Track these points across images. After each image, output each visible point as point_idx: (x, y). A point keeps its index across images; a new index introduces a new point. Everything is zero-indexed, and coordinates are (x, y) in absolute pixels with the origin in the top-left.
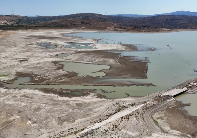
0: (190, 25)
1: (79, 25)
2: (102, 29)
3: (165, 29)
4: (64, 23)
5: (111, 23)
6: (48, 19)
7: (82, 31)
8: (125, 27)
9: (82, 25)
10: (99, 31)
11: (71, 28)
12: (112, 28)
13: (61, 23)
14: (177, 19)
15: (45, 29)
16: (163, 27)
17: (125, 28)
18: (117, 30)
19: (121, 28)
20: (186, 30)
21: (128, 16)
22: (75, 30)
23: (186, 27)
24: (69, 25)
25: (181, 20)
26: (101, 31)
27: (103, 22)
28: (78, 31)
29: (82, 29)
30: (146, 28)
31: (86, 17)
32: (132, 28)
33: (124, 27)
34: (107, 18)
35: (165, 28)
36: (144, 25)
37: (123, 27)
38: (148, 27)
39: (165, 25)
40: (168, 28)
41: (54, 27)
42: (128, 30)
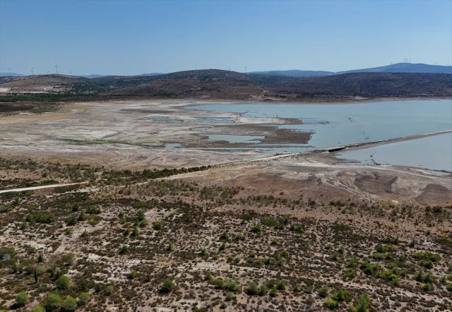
0: (409, 90)
1: (198, 93)
2: (243, 99)
3: (358, 98)
4: (167, 89)
5: (259, 87)
6: (129, 83)
8: (285, 95)
9: (204, 92)
10: (236, 102)
11: (183, 98)
12: (260, 98)
13: (161, 89)
15: (137, 99)
16: (355, 95)
17: (285, 97)
18: (270, 101)
19: (277, 96)
20: (397, 99)
21: (291, 75)
22: (192, 100)
23: (399, 94)
24: (178, 93)
26: (240, 101)
27: (243, 87)
28: (199, 102)
29: (204, 99)
30: (323, 96)
31: (206, 77)
32: (298, 97)
33: (282, 95)
34: (248, 79)
36: (321, 91)
37: (280, 95)
38: (327, 94)
39: (361, 91)
40: (365, 97)
41: (151, 96)
42: (290, 100)
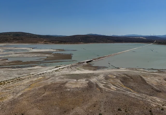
0: (97, 40)
7: (13, 44)
8: (54, 42)
10: (31, 44)
11: (2, 43)
12: (42, 42)
14: (89, 37)
16: (80, 42)
18: (47, 43)
23: (94, 42)
25: (91, 37)
28: (11, 44)
29: (15, 43)
30: (69, 42)
32: (59, 42)
35: (82, 42)
36: (67, 40)
37: (51, 41)
